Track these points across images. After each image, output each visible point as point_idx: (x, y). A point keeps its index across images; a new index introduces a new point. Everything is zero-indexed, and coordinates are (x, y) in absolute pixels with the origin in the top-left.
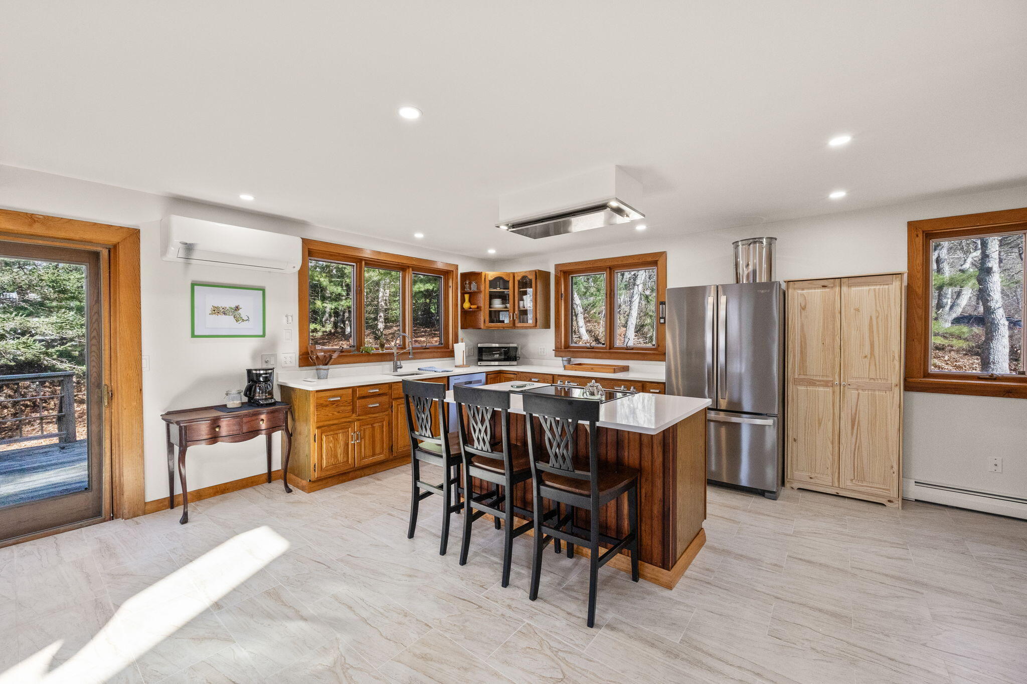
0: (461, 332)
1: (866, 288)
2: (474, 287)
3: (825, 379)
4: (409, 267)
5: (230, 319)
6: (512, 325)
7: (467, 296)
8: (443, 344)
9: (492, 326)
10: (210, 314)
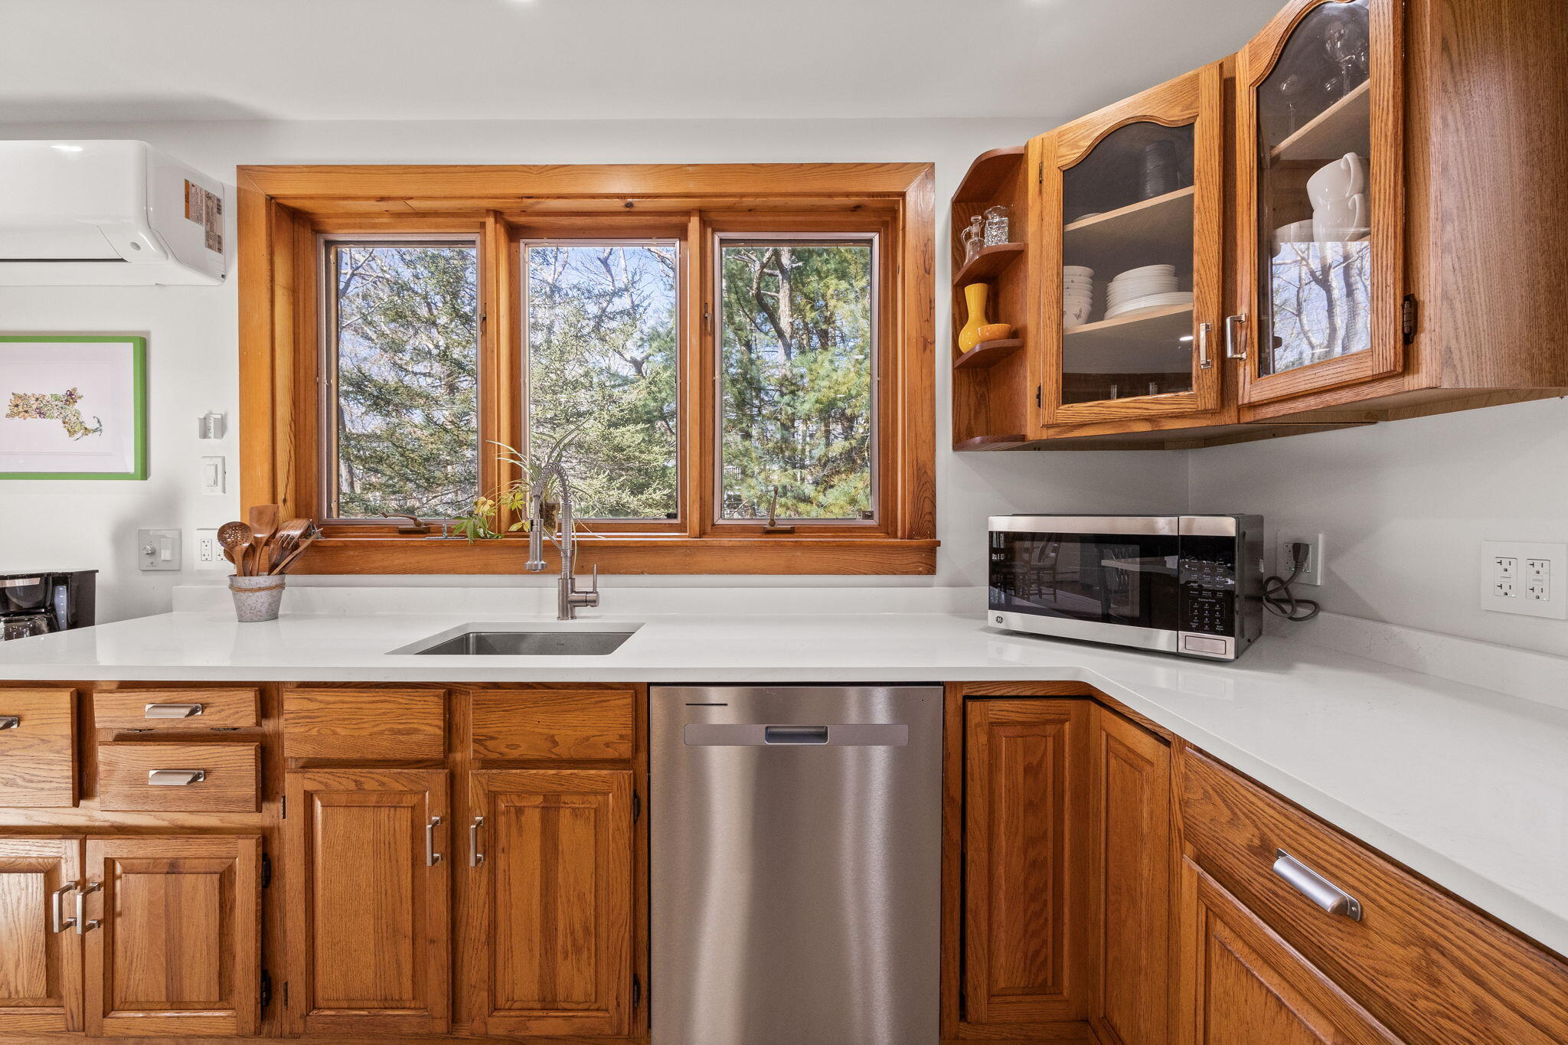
2: (994, 235)
5: (54, 426)
6: (1210, 401)
7: (974, 294)
8: (876, 516)
9: (1086, 419)
10: (8, 416)
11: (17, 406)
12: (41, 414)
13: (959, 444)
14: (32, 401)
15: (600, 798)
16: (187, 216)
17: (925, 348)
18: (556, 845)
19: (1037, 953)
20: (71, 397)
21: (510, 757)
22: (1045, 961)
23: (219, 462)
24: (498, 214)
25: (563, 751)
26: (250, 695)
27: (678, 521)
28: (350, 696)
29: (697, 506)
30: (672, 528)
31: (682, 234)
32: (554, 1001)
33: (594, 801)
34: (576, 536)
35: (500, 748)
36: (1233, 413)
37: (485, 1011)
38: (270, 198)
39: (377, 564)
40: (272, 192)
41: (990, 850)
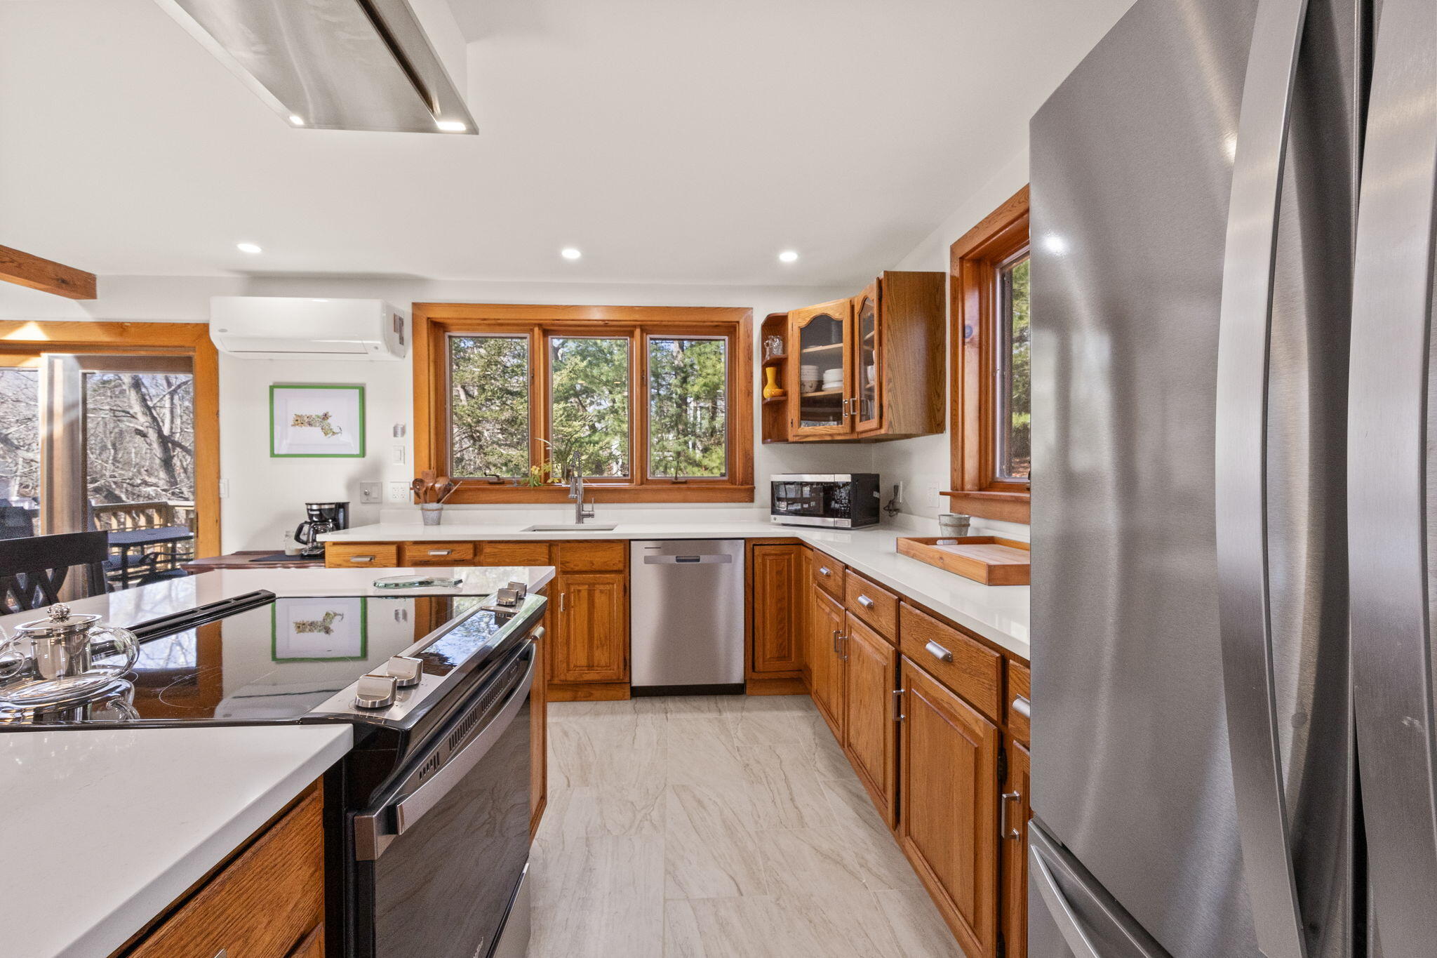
0: (759, 450)
2: (777, 348)
5: (316, 432)
6: (848, 429)
7: (770, 371)
8: (727, 474)
9: (809, 434)
10: (292, 425)
11: (297, 420)
12: (310, 424)
13: (764, 440)
14: (305, 418)
15: (611, 586)
16: (395, 331)
17: (748, 395)
18: (593, 605)
19: (781, 644)
20: (326, 416)
21: (575, 570)
22: (785, 647)
23: (402, 449)
24: (540, 325)
25: (596, 567)
26: (471, 546)
27: (629, 478)
28: (511, 546)
29: (639, 471)
30: (625, 481)
31: (631, 334)
32: (593, 666)
33: (608, 587)
34: (583, 485)
35: (571, 566)
36: (856, 435)
37: (565, 671)
38: (428, 318)
39: (483, 499)
40: (429, 316)
41: (764, 605)
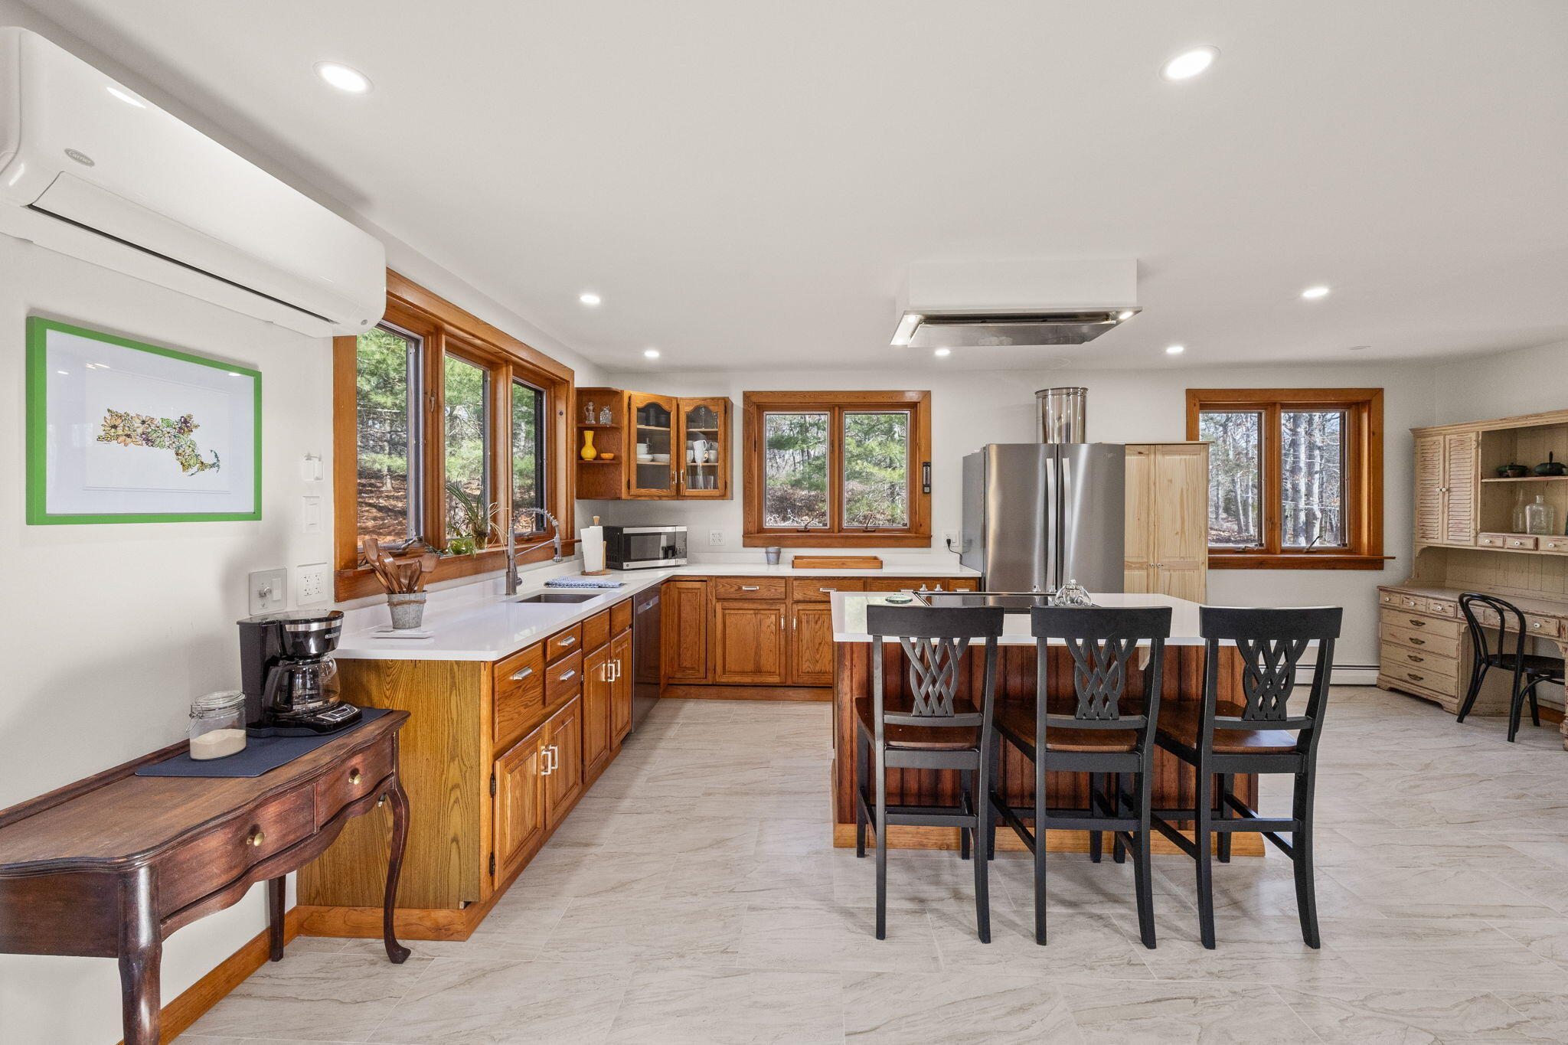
0: (578, 505)
1: (1177, 457)
2: (605, 417)
3: (1140, 560)
4: (507, 362)
6: (674, 493)
7: (590, 435)
9: (643, 494)
10: (100, 438)
11: (115, 427)
12: (149, 441)
14: (137, 423)
20: (186, 425)
